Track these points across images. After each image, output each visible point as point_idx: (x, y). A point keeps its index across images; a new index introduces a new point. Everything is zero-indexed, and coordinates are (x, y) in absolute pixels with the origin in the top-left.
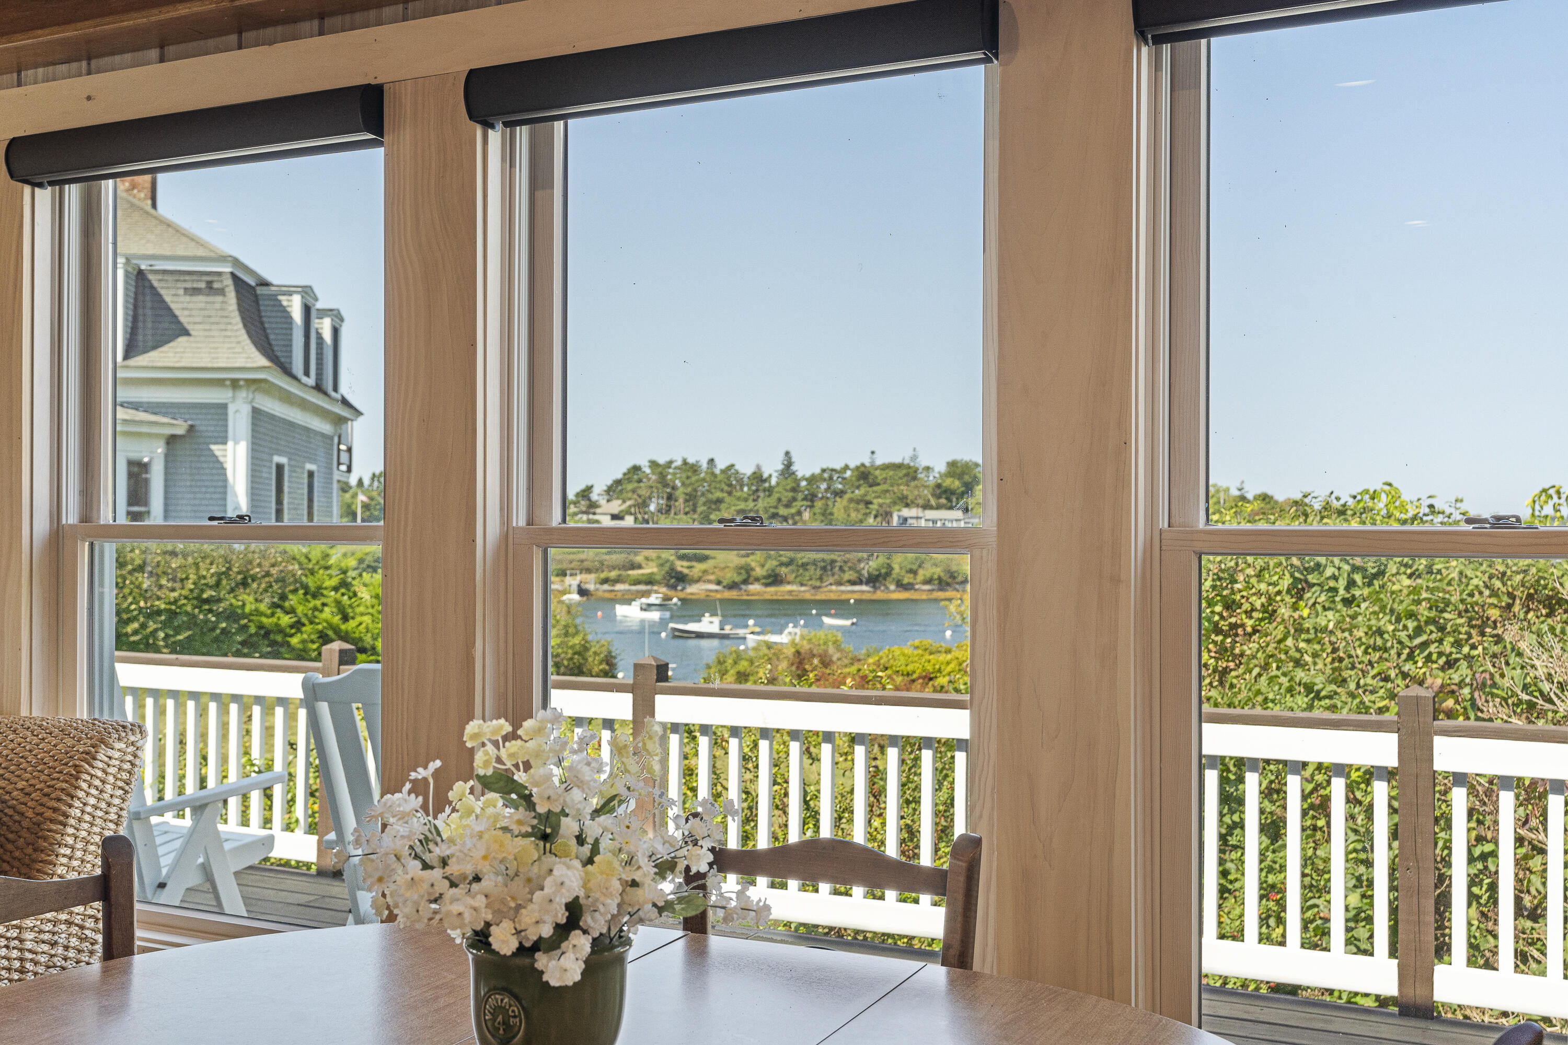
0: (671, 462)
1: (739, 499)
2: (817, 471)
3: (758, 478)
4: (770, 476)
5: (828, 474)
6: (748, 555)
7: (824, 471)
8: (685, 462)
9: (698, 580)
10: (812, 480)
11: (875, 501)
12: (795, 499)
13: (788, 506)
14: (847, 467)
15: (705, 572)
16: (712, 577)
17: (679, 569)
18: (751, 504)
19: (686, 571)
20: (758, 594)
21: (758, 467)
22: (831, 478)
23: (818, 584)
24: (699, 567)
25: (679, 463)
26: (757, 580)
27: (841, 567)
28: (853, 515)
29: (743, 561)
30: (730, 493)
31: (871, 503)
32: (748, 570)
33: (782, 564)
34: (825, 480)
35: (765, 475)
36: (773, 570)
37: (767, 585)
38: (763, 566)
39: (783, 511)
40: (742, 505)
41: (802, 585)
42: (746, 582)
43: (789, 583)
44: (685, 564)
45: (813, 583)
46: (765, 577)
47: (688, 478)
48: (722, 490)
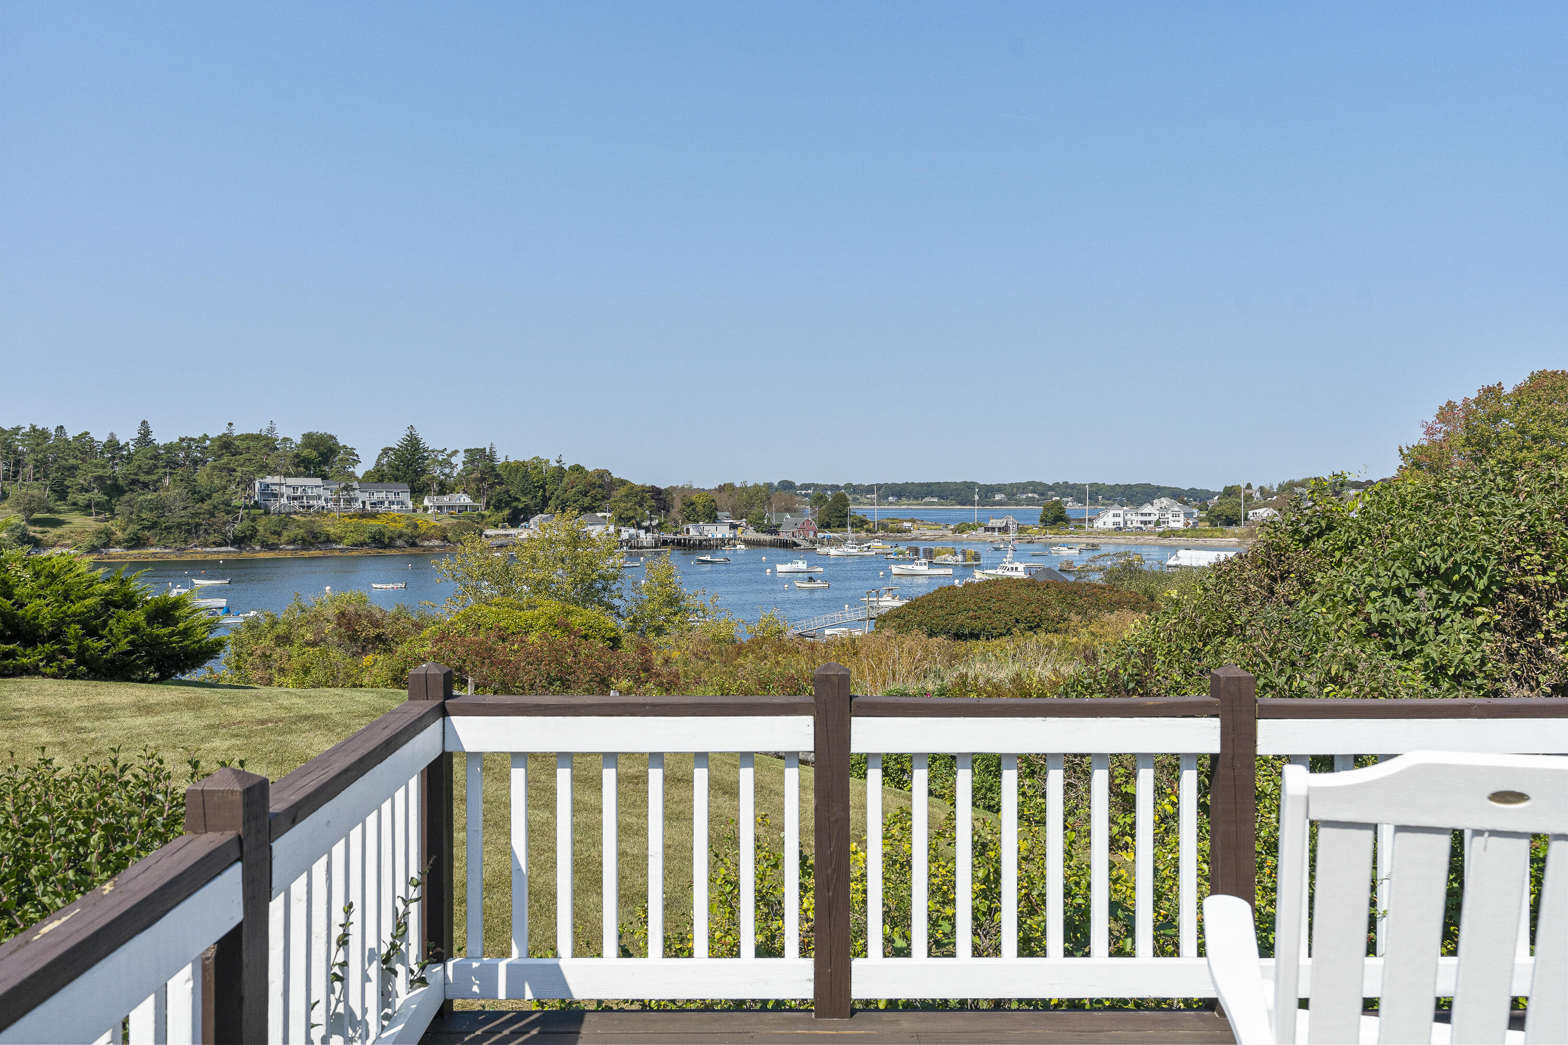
0: (18, 429)
1: (96, 466)
2: (176, 440)
3: (113, 445)
4: (128, 443)
5: (187, 443)
6: (106, 520)
7: (182, 440)
8: (33, 428)
9: (53, 546)
10: (169, 448)
11: (239, 469)
12: (156, 467)
13: (148, 473)
14: (206, 437)
15: (60, 536)
16: (69, 542)
17: (32, 534)
18: (109, 471)
19: (39, 536)
20: (120, 556)
21: (112, 434)
22: (189, 447)
23: (183, 546)
24: (53, 532)
25: (27, 430)
26: (118, 543)
27: (206, 530)
28: (217, 482)
29: (102, 525)
30: (84, 460)
31: (235, 471)
32: (109, 534)
33: (144, 528)
34: (183, 449)
35: (122, 443)
36: (135, 534)
37: (129, 548)
38: (124, 530)
39: (143, 478)
40: (100, 472)
41: (166, 547)
42: (106, 545)
43: (152, 546)
44: (38, 529)
45: (178, 545)
46: (126, 541)
47: (38, 445)
48: (76, 457)
